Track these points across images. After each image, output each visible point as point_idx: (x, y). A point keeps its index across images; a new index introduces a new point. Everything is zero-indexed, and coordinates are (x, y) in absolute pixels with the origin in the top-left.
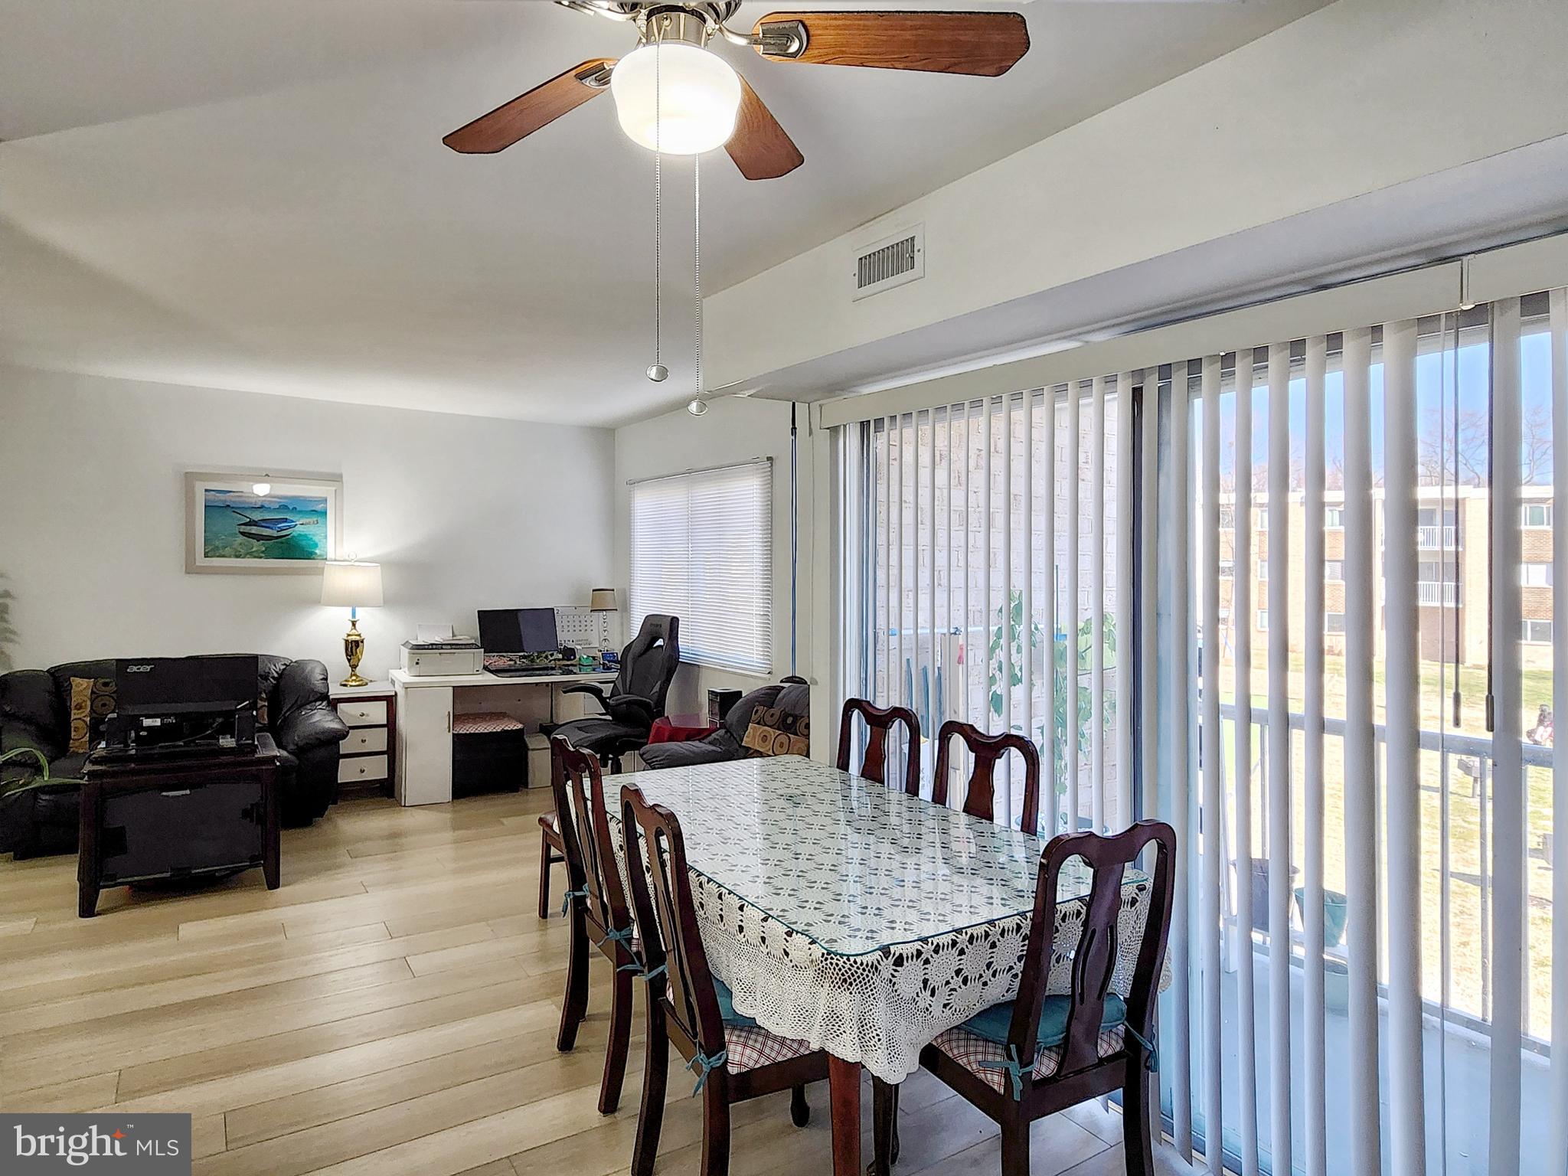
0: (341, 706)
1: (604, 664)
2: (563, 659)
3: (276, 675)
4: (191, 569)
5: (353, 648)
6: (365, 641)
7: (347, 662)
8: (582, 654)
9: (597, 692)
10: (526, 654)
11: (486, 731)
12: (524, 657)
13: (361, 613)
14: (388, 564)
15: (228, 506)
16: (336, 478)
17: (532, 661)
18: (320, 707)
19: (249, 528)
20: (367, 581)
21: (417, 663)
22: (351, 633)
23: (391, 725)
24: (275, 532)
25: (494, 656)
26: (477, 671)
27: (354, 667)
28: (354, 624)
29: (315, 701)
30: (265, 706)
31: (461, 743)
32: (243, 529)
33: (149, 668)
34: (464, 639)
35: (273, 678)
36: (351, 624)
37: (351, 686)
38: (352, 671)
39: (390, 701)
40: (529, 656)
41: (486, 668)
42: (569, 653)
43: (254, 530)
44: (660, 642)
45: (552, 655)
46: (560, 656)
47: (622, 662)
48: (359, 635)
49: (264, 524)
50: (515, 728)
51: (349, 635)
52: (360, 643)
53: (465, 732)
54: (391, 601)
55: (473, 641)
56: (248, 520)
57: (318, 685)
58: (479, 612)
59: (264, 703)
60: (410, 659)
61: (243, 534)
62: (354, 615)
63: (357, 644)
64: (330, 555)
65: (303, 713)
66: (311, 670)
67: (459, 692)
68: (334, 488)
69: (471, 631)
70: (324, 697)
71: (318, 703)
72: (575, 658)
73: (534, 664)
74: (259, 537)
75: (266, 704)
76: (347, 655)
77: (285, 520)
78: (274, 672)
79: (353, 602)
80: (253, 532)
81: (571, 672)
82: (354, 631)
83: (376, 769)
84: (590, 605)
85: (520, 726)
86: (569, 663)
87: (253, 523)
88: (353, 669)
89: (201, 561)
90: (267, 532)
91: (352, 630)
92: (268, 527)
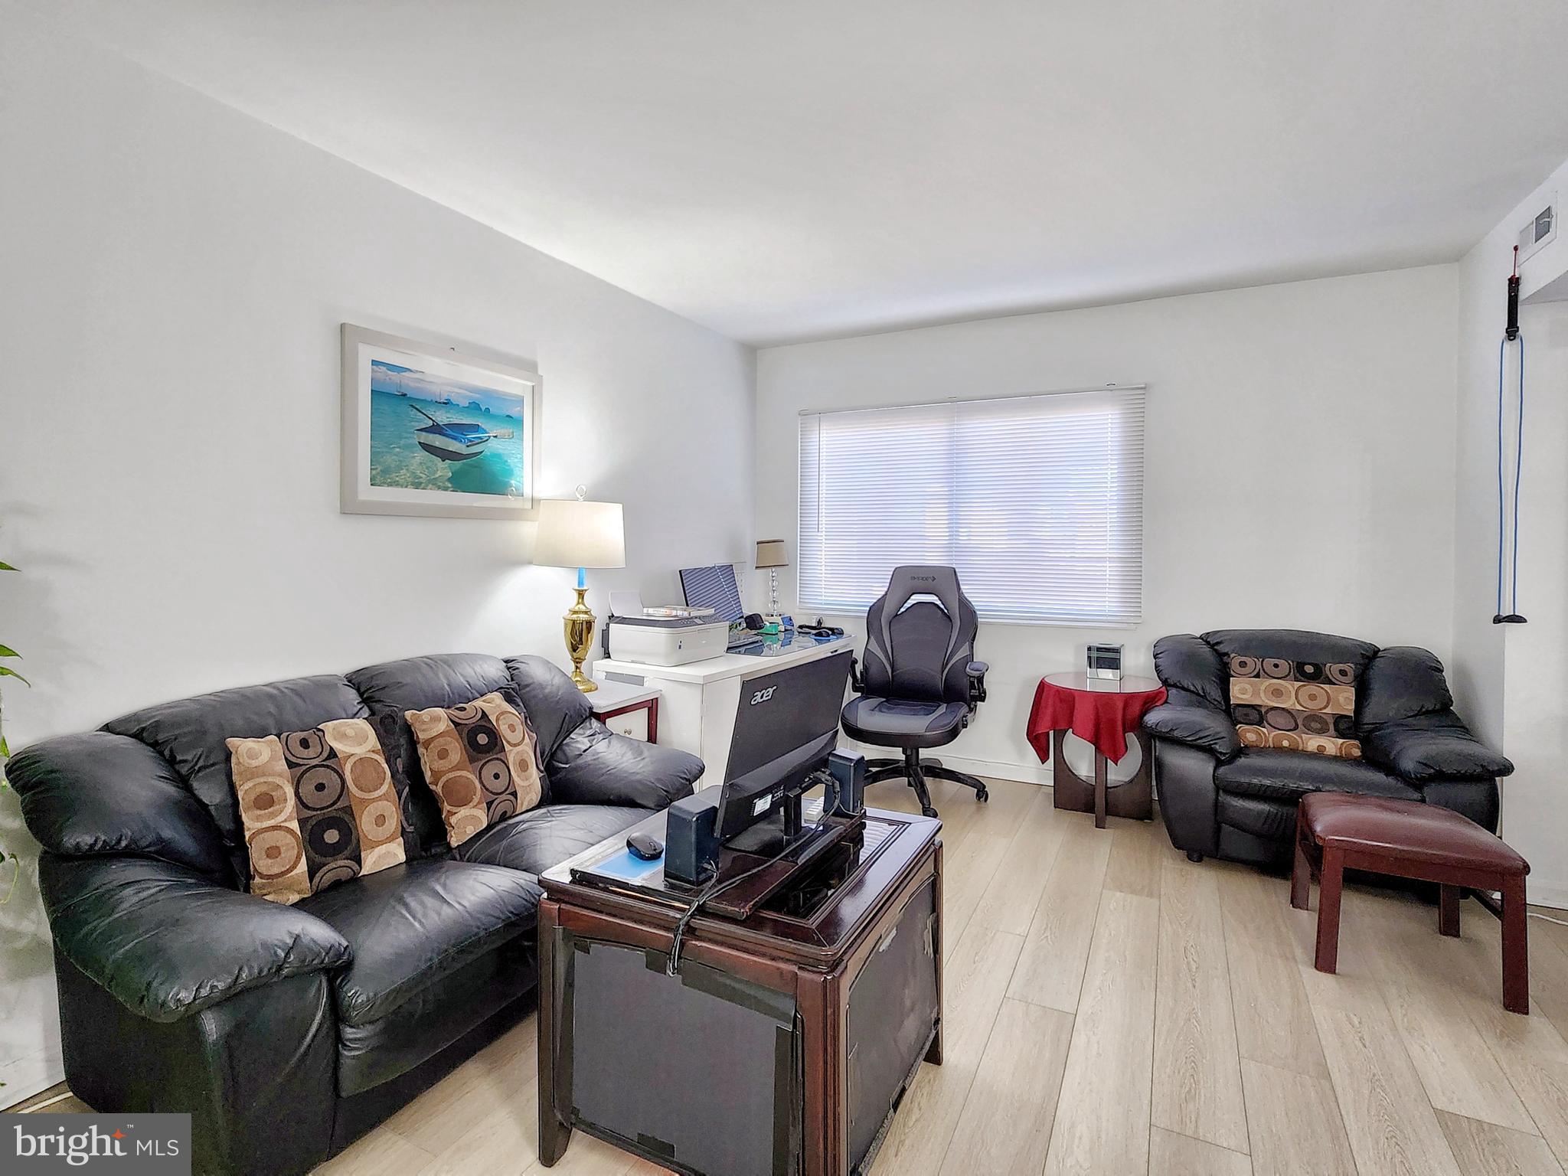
4: (350, 507)
5: (582, 631)
7: (570, 654)
15: (405, 395)
16: (532, 367)
19: (431, 436)
22: (577, 609)
24: (464, 446)
27: (579, 661)
28: (581, 594)
32: (425, 438)
36: (575, 595)
37: (585, 691)
38: (577, 667)
43: (438, 441)
45: (740, 625)
48: (588, 612)
49: (450, 432)
51: (574, 613)
52: (588, 624)
56: (431, 423)
61: (426, 447)
62: (580, 582)
64: (527, 489)
68: (530, 384)
74: (444, 455)
76: (570, 643)
77: (475, 428)
79: (580, 564)
80: (437, 444)
82: (581, 606)
87: (436, 429)
88: (578, 665)
89: (368, 493)
90: (454, 446)
91: (578, 603)
92: (455, 438)
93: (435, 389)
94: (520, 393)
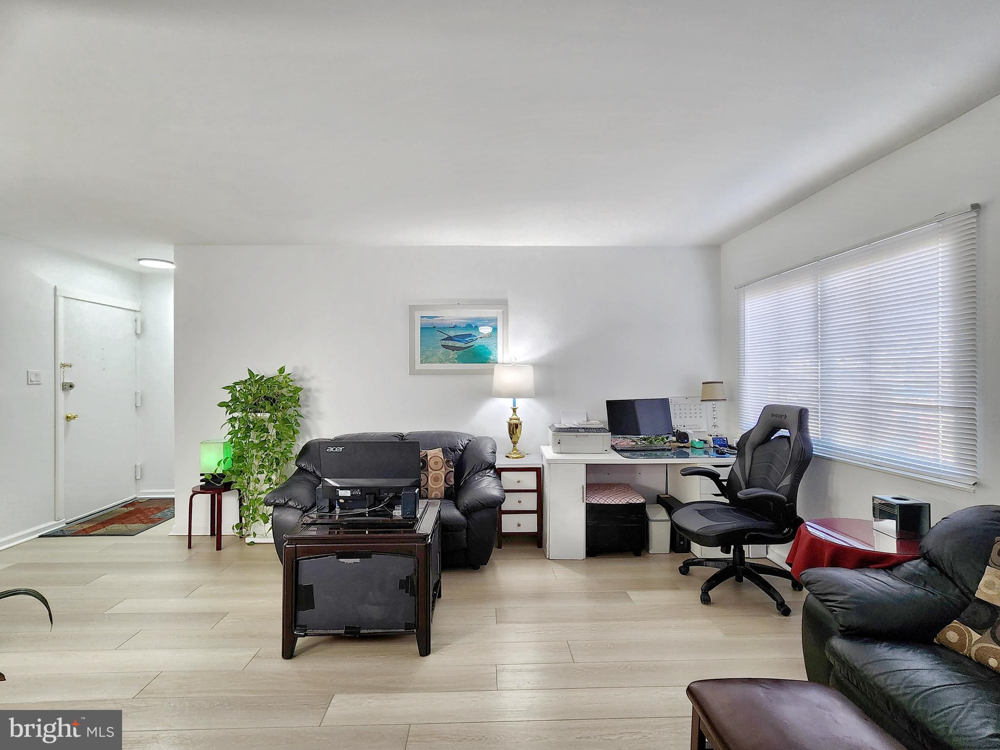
0: (503, 474)
1: (714, 447)
2: (677, 441)
3: (462, 448)
4: (413, 372)
5: (514, 428)
6: (522, 424)
7: (510, 439)
8: (694, 438)
9: (714, 476)
10: (645, 436)
11: (613, 503)
12: (645, 439)
13: (520, 402)
14: (540, 366)
15: (435, 327)
16: (503, 303)
17: (651, 442)
18: (488, 474)
19: (447, 341)
20: (524, 378)
21: (559, 443)
22: (513, 418)
23: (539, 491)
24: (464, 344)
25: (619, 438)
26: (606, 451)
27: (515, 443)
28: (514, 410)
29: (486, 469)
30: (452, 471)
31: (592, 511)
32: (444, 343)
33: (341, 449)
34: (595, 423)
35: (460, 450)
36: (512, 410)
37: (513, 458)
38: (514, 446)
39: (539, 471)
40: (648, 439)
41: (613, 448)
42: (683, 437)
43: (450, 343)
44: (783, 432)
45: (667, 438)
46: (674, 439)
47: (740, 449)
48: (519, 419)
49: (456, 339)
50: (638, 502)
51: (511, 419)
52: (519, 425)
53: (596, 502)
54: (541, 392)
55: (602, 426)
56: (447, 336)
57: (489, 458)
58: (607, 401)
59: (451, 469)
60: (554, 439)
61: (443, 346)
62: (514, 404)
63: (517, 426)
64: (500, 360)
65: (476, 479)
66: (485, 444)
67: (591, 468)
68: (502, 311)
69: (601, 417)
70: (492, 466)
71: (488, 471)
72: (688, 441)
73: (653, 445)
74: (454, 348)
75: (453, 470)
76: (510, 434)
77: (470, 335)
78: (460, 445)
79: (515, 395)
80: (450, 344)
81: (686, 455)
82: (514, 416)
83: (529, 524)
84: (701, 396)
85: (642, 501)
86: (682, 445)
87: (450, 338)
88: (515, 445)
89: (419, 366)
90: (458, 344)
91: (513, 415)
92: (459, 341)
93: (449, 322)
94: (495, 316)
